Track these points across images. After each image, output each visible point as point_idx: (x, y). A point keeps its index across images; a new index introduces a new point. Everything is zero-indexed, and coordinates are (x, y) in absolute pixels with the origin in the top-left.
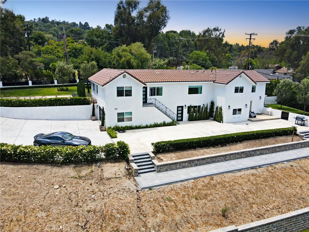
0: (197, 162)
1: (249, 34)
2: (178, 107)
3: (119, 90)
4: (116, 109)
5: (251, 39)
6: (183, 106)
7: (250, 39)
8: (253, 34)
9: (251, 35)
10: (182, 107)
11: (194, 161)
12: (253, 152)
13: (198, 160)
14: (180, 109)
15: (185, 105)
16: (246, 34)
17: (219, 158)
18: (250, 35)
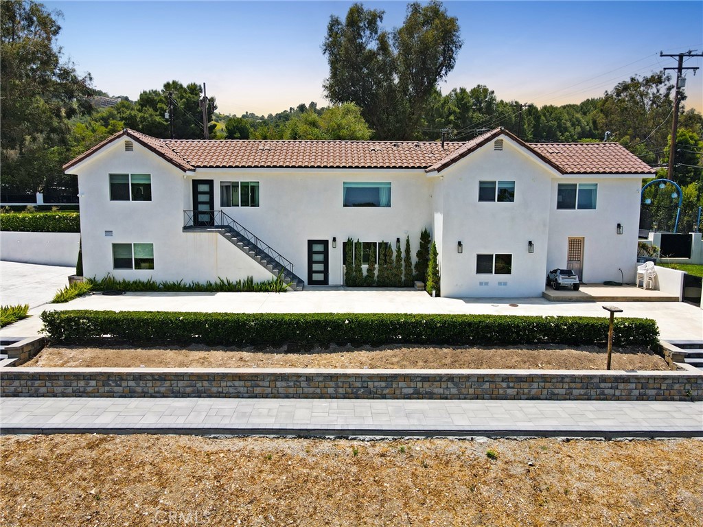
0: (132, 383)
1: (671, 56)
2: (311, 243)
3: (116, 182)
4: (109, 233)
5: (683, 70)
6: (327, 241)
7: (680, 69)
8: (690, 54)
9: (681, 56)
10: (325, 243)
11: (121, 377)
12: (383, 384)
13: (139, 377)
14: (318, 248)
15: (334, 239)
16: (662, 55)
17: (224, 384)
18: (677, 58)
